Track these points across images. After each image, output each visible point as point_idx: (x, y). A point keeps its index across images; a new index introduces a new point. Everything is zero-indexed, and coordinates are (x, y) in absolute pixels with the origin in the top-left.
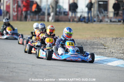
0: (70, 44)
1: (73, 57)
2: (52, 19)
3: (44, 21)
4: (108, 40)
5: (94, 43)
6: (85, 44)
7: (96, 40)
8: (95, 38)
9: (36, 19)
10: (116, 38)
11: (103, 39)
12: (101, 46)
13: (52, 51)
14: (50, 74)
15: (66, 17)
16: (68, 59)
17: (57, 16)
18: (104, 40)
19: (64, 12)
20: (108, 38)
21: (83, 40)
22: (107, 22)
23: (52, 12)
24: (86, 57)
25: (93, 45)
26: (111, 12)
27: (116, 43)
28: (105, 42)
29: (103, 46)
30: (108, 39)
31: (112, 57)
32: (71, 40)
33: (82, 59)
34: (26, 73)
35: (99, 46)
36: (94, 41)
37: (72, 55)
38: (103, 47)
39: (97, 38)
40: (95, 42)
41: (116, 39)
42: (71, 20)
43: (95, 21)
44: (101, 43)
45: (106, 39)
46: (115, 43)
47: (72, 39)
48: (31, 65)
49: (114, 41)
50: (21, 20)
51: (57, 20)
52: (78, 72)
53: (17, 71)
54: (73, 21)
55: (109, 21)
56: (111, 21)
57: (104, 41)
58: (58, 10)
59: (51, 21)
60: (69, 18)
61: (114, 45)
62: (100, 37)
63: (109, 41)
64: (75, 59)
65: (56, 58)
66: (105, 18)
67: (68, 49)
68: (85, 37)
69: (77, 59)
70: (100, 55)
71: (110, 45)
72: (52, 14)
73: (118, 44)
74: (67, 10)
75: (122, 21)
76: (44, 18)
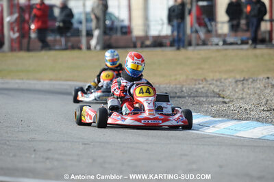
2: (97, 43)
3: (80, 48)
5: (197, 91)
6: (178, 94)
7: (201, 86)
8: (196, 80)
10: (243, 80)
11: (214, 82)
12: (214, 97)
14: (129, 161)
15: (127, 37)
17: (107, 37)
18: (218, 83)
19: (122, 27)
20: (225, 79)
21: (172, 86)
22: (217, 44)
25: (197, 97)
26: (223, 23)
27: (245, 90)
28: (222, 88)
29: (219, 97)
30: (227, 81)
31: (247, 119)
34: (79, 161)
35: (211, 97)
36: (197, 87)
38: (221, 99)
39: (202, 80)
40: (200, 91)
41: (245, 82)
42: (139, 44)
43: (190, 44)
44: (213, 91)
46: (243, 89)
48: (81, 143)
49: (240, 86)
50: (28, 50)
51: (107, 46)
52: (185, 155)
53: (56, 156)
54: (143, 46)
55: (221, 43)
56: (225, 43)
57: (218, 86)
58: (108, 22)
59: (95, 48)
60: (134, 40)
61: (242, 94)
62: (208, 79)
63: (229, 86)
66: (212, 37)
68: (176, 79)
70: (219, 117)
71: (234, 95)
72: (96, 33)
73: (251, 91)
74: (126, 23)
75: (250, 42)
76: (80, 42)
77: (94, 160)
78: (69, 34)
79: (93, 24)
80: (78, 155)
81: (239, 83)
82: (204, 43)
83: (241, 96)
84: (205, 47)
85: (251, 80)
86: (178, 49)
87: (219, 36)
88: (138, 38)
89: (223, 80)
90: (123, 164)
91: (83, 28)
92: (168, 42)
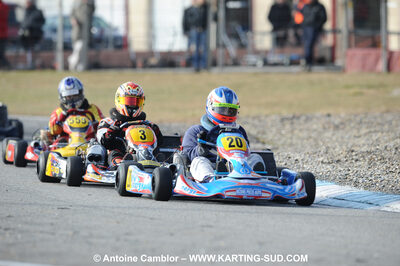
0: (234, 143)
1: (244, 187)
3: (53, 68)
4: (269, 124)
9: (26, 62)
10: (294, 117)
11: (250, 120)
13: (173, 168)
14: (127, 234)
15: (120, 53)
16: (227, 195)
17: (93, 53)
19: (116, 39)
20: (267, 116)
23: (80, 37)
24: (289, 187)
26: (263, 34)
27: (296, 132)
28: (261, 129)
29: (258, 142)
30: (269, 119)
32: (234, 131)
33: (275, 192)
37: (242, 181)
41: (295, 121)
42: (139, 63)
43: (215, 64)
44: (250, 133)
45: (260, 121)
46: (292, 131)
47: (237, 127)
48: (56, 208)
49: (288, 126)
51: (94, 65)
53: (20, 226)
54: (146, 66)
55: (260, 63)
56: (266, 63)
57: (255, 126)
58: (95, 31)
59: (76, 67)
60: (133, 57)
61: (291, 138)
63: (272, 126)
64: (251, 193)
65: (188, 192)
66: (247, 53)
67: (225, 161)
69: (258, 193)
71: (279, 139)
72: (78, 46)
73: (304, 134)
74: (121, 32)
75: (303, 62)
76: (53, 58)
77: (75, 233)
78: (37, 47)
79: (74, 33)
80: (52, 224)
81: (286, 122)
82: (236, 63)
83: (289, 141)
84: (236, 69)
85: (303, 118)
86: (198, 70)
87: (257, 52)
88: (139, 54)
89: (263, 118)
90: (118, 239)
91: (59, 39)
92: (182, 60)
